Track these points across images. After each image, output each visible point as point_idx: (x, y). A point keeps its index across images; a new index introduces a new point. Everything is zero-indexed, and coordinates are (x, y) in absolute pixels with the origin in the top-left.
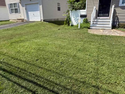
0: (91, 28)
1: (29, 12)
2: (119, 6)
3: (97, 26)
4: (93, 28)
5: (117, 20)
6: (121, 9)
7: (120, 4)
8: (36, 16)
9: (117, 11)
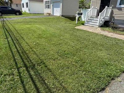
0: (85, 24)
1: (54, 8)
2: (117, 7)
3: (90, 23)
4: (86, 25)
5: (113, 20)
6: (118, 10)
7: (117, 6)
8: (58, 12)
9: (114, 12)
